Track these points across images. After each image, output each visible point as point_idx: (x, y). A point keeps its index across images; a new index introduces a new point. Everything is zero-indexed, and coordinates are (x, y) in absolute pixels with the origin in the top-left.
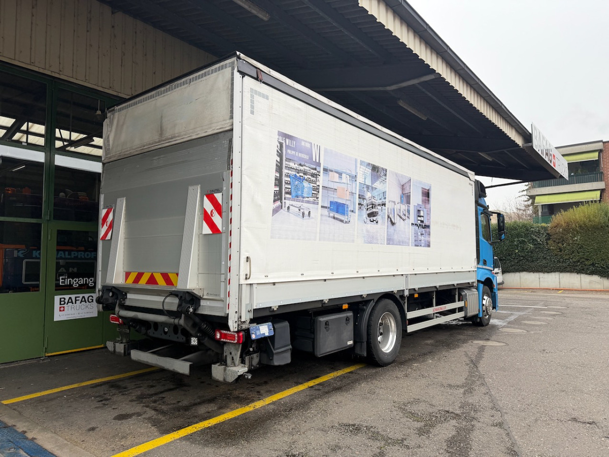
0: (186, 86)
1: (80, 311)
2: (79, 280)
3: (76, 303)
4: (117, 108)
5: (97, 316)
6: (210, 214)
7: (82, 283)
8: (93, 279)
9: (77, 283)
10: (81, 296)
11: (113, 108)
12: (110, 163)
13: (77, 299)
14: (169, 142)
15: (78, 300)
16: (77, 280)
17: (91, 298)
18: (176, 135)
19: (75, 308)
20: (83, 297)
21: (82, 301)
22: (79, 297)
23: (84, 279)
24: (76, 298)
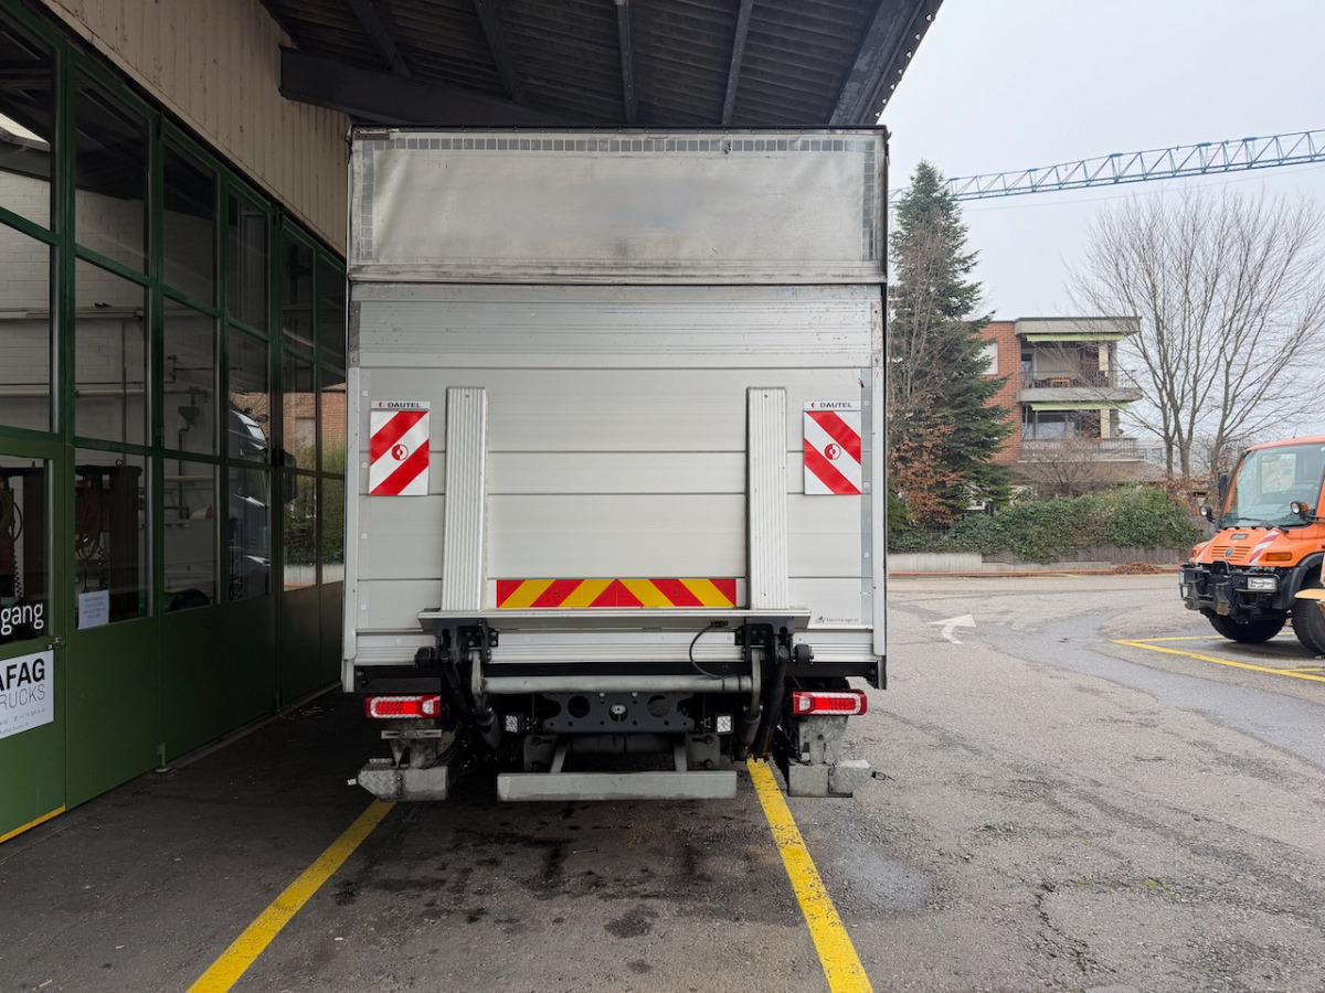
0: (710, 153)
1: (19, 710)
2: (13, 614)
3: (8, 687)
4: (396, 134)
5: (52, 719)
6: (824, 454)
7: (19, 621)
8: (41, 607)
9: (10, 623)
10: (18, 661)
11: (383, 132)
12: (393, 286)
13: (12, 672)
14: (665, 276)
15: (14, 676)
16: (9, 611)
17: (39, 666)
18: (683, 263)
19: (7, 702)
20: (24, 665)
21: (21, 679)
22: (15, 666)
23: (25, 609)
24: (9, 668)
